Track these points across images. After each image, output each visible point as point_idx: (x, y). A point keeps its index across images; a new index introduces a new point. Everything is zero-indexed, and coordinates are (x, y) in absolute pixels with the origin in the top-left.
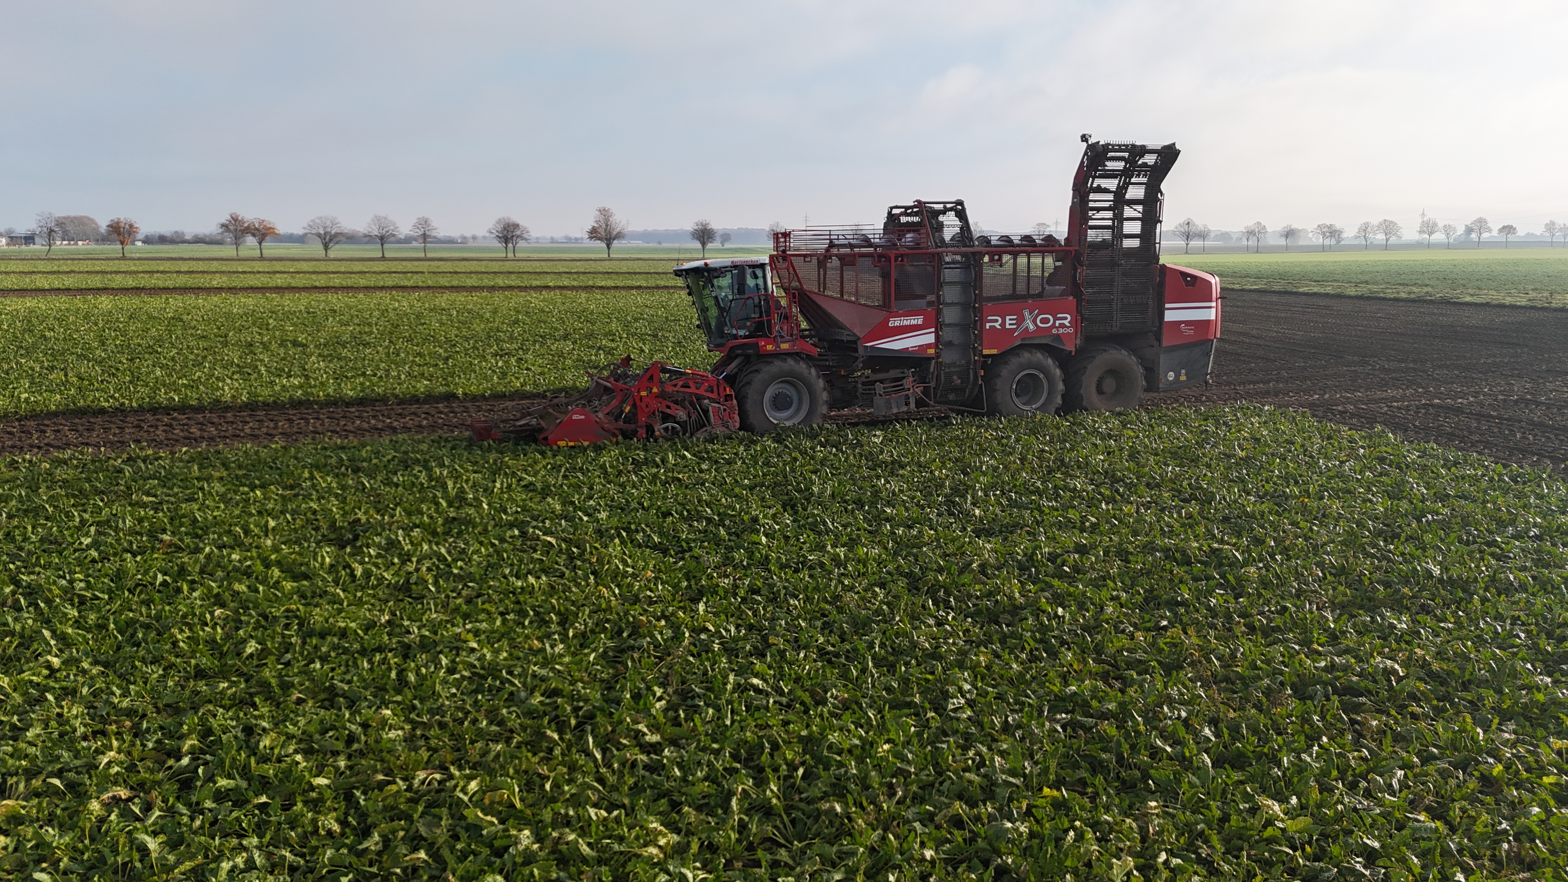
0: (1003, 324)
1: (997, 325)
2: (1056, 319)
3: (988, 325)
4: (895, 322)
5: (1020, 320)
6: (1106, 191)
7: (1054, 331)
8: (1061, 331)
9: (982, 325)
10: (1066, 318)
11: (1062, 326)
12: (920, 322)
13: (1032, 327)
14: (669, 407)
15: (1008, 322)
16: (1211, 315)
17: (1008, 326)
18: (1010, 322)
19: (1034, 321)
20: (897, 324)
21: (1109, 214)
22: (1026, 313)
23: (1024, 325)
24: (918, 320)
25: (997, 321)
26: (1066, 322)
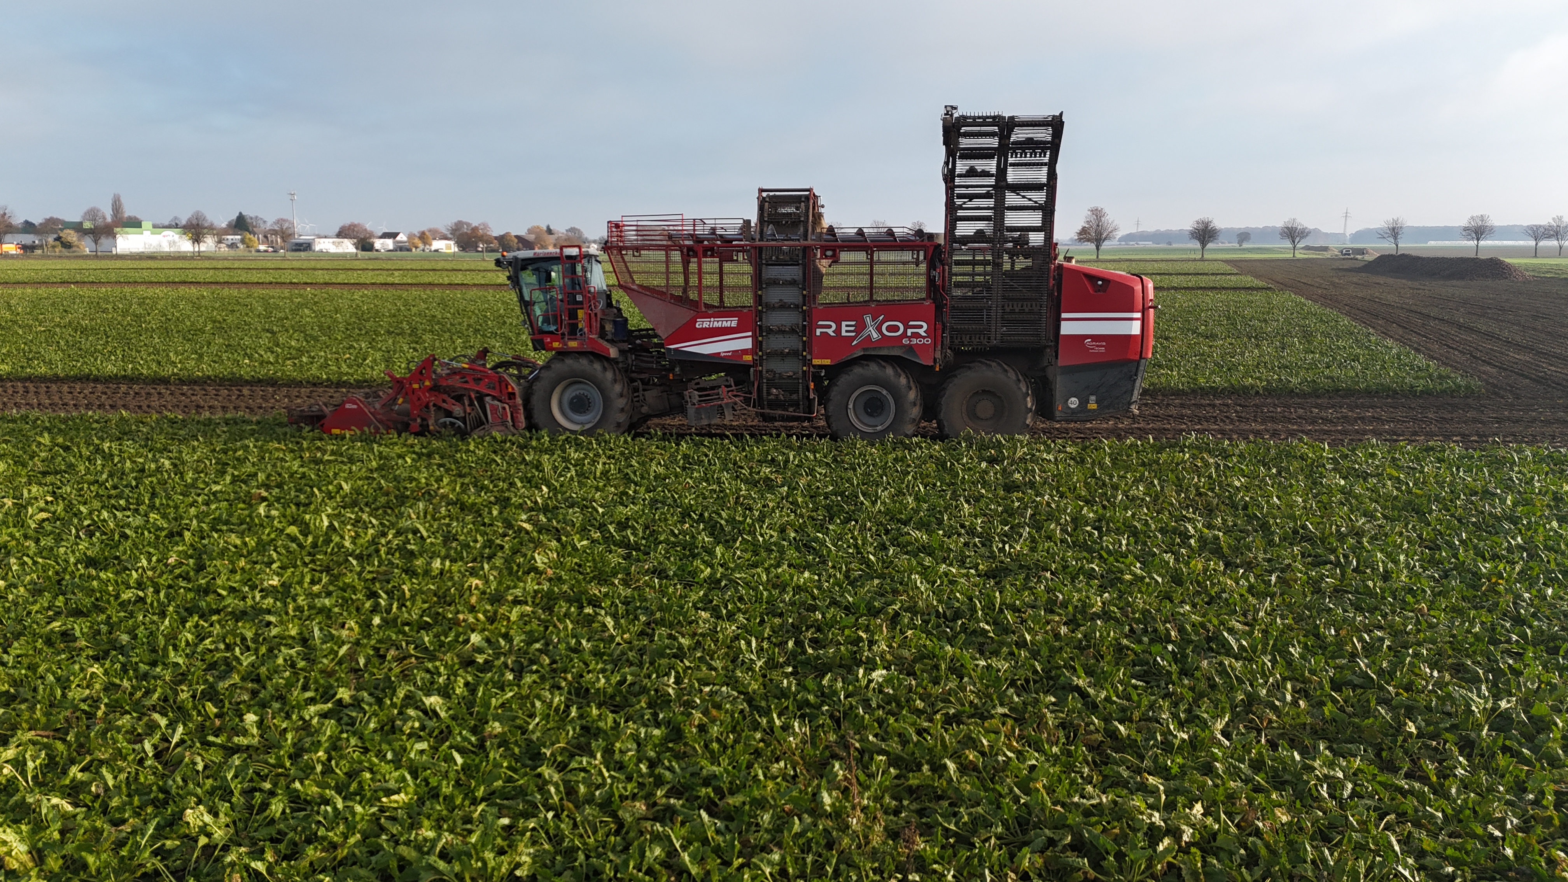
0: (838, 330)
1: (830, 332)
2: (907, 327)
3: (818, 332)
4: (703, 323)
5: (860, 327)
6: (985, 174)
7: (905, 341)
8: (914, 341)
9: (812, 332)
10: (921, 327)
11: (916, 335)
12: (734, 324)
13: (875, 335)
15: (844, 328)
16: (1135, 328)
17: (844, 334)
18: (846, 328)
19: (879, 329)
20: (706, 325)
21: (991, 202)
22: (868, 319)
23: (865, 334)
24: (733, 322)
25: (830, 327)
26: (921, 332)
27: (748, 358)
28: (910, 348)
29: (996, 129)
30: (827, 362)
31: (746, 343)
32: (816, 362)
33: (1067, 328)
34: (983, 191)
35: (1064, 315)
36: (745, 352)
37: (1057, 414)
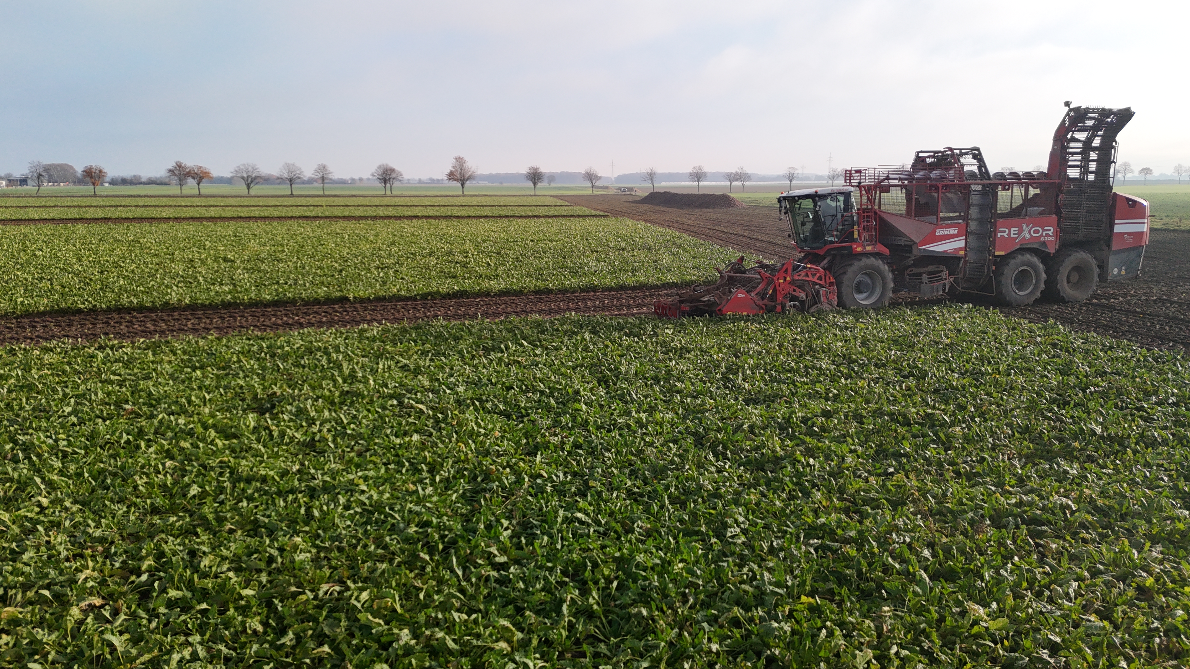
0: (1009, 234)
1: (1005, 234)
2: (1043, 230)
3: (999, 235)
4: (939, 232)
5: (1021, 231)
6: (1078, 141)
7: (1042, 239)
8: (1047, 239)
9: (996, 235)
10: (1050, 230)
11: (1047, 235)
12: (956, 232)
13: (1028, 236)
14: (794, 290)
15: (1012, 232)
16: (1145, 228)
17: (1012, 236)
18: (1014, 232)
19: (1030, 232)
20: (941, 233)
21: (1079, 157)
22: (1024, 226)
23: (1022, 235)
24: (955, 231)
25: (1005, 232)
26: (1050, 233)
27: (962, 253)
28: (1044, 243)
29: (1096, 115)
30: (1002, 253)
31: (962, 244)
32: (997, 253)
33: (1118, 229)
34: (1079, 150)
35: (1116, 221)
36: (961, 249)
37: (1109, 278)
